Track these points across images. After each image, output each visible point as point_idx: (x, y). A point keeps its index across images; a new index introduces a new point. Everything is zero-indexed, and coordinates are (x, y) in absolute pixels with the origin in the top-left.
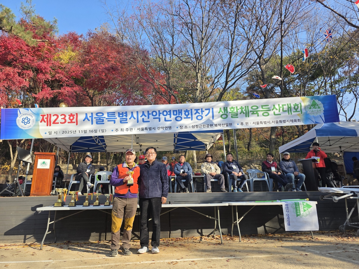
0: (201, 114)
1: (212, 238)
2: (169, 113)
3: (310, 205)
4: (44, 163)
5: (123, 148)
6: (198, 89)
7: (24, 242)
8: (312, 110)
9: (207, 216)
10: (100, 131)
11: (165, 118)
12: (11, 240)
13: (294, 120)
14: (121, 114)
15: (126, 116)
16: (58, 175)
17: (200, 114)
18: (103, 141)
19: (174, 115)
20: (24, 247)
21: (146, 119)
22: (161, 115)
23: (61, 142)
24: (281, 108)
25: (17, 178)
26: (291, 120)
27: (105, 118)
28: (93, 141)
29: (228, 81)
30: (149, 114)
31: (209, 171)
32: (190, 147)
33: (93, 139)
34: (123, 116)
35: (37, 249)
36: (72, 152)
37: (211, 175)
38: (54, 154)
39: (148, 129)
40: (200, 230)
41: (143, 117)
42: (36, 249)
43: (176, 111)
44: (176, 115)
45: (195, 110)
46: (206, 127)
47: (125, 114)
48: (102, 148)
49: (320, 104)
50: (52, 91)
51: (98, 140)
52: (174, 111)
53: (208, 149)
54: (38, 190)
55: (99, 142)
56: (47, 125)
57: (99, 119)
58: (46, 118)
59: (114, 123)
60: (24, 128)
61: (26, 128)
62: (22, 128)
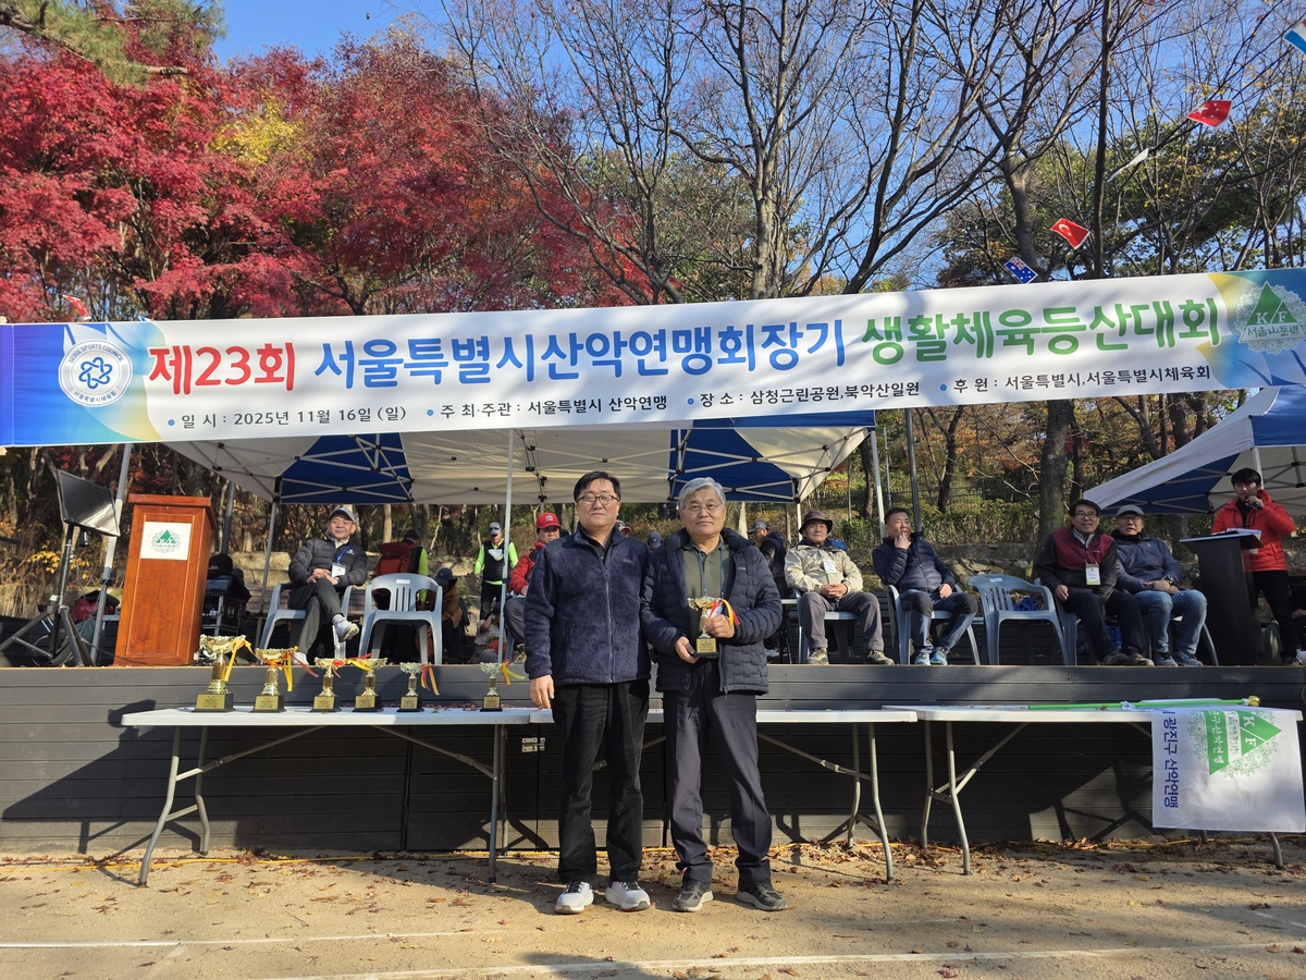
0: (788, 346)
1: (844, 855)
2: (656, 343)
3: (1271, 726)
4: (166, 536)
5: (476, 489)
6: (761, 267)
7: (82, 849)
8: (1258, 327)
9: (823, 763)
10: (384, 415)
11: (641, 363)
12: (32, 839)
13: (1180, 371)
14: (464, 347)
15: (485, 354)
16: (229, 588)
17: (784, 344)
18: (399, 459)
19: (677, 349)
20: (77, 871)
21: (563, 366)
22: (626, 351)
23: (239, 463)
24: (1128, 320)
25: (59, 594)
26: (1168, 370)
27: (400, 361)
28: (359, 459)
29: (883, 234)
30: (575, 347)
31: (815, 581)
32: (734, 488)
33: (362, 453)
34: (471, 357)
35: (129, 882)
36: (284, 500)
37: (825, 594)
38: (204, 504)
39: (574, 409)
40: (787, 820)
41: (554, 358)
42: (124, 881)
43: (687, 334)
44: (688, 348)
45: (765, 329)
46: (810, 397)
47: (481, 348)
48: (397, 490)
49: (1296, 303)
50: (210, 268)
51: (380, 454)
52: (676, 335)
53: (803, 498)
54: (144, 641)
55: (382, 464)
56: (177, 391)
57: (376, 366)
58: (171, 363)
59: (438, 381)
60: (89, 402)
61: (95, 402)
62: (83, 401)
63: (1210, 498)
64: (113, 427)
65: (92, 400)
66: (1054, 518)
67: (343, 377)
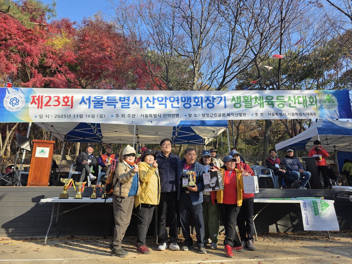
0: (212, 102)
2: (176, 99)
5: (120, 139)
6: (194, 84)
8: (326, 104)
10: (99, 116)
13: (310, 114)
15: (128, 100)
18: (100, 131)
19: (182, 101)
23: (56, 131)
24: (296, 100)
27: (104, 101)
29: (226, 77)
30: (154, 99)
32: (189, 141)
33: (92, 129)
36: (67, 141)
38: (53, 143)
39: (153, 116)
43: (185, 98)
44: (185, 101)
45: (206, 97)
46: (218, 116)
47: (127, 98)
48: (99, 139)
49: (335, 99)
52: (182, 98)
53: (206, 144)
55: (97, 132)
56: (38, 108)
57: (97, 102)
58: (37, 99)
59: (115, 107)
60: (12, 110)
61: (14, 110)
62: (10, 110)
63: (306, 147)
64: (18, 118)
65: (13, 109)
66: (267, 151)
67: (88, 105)
